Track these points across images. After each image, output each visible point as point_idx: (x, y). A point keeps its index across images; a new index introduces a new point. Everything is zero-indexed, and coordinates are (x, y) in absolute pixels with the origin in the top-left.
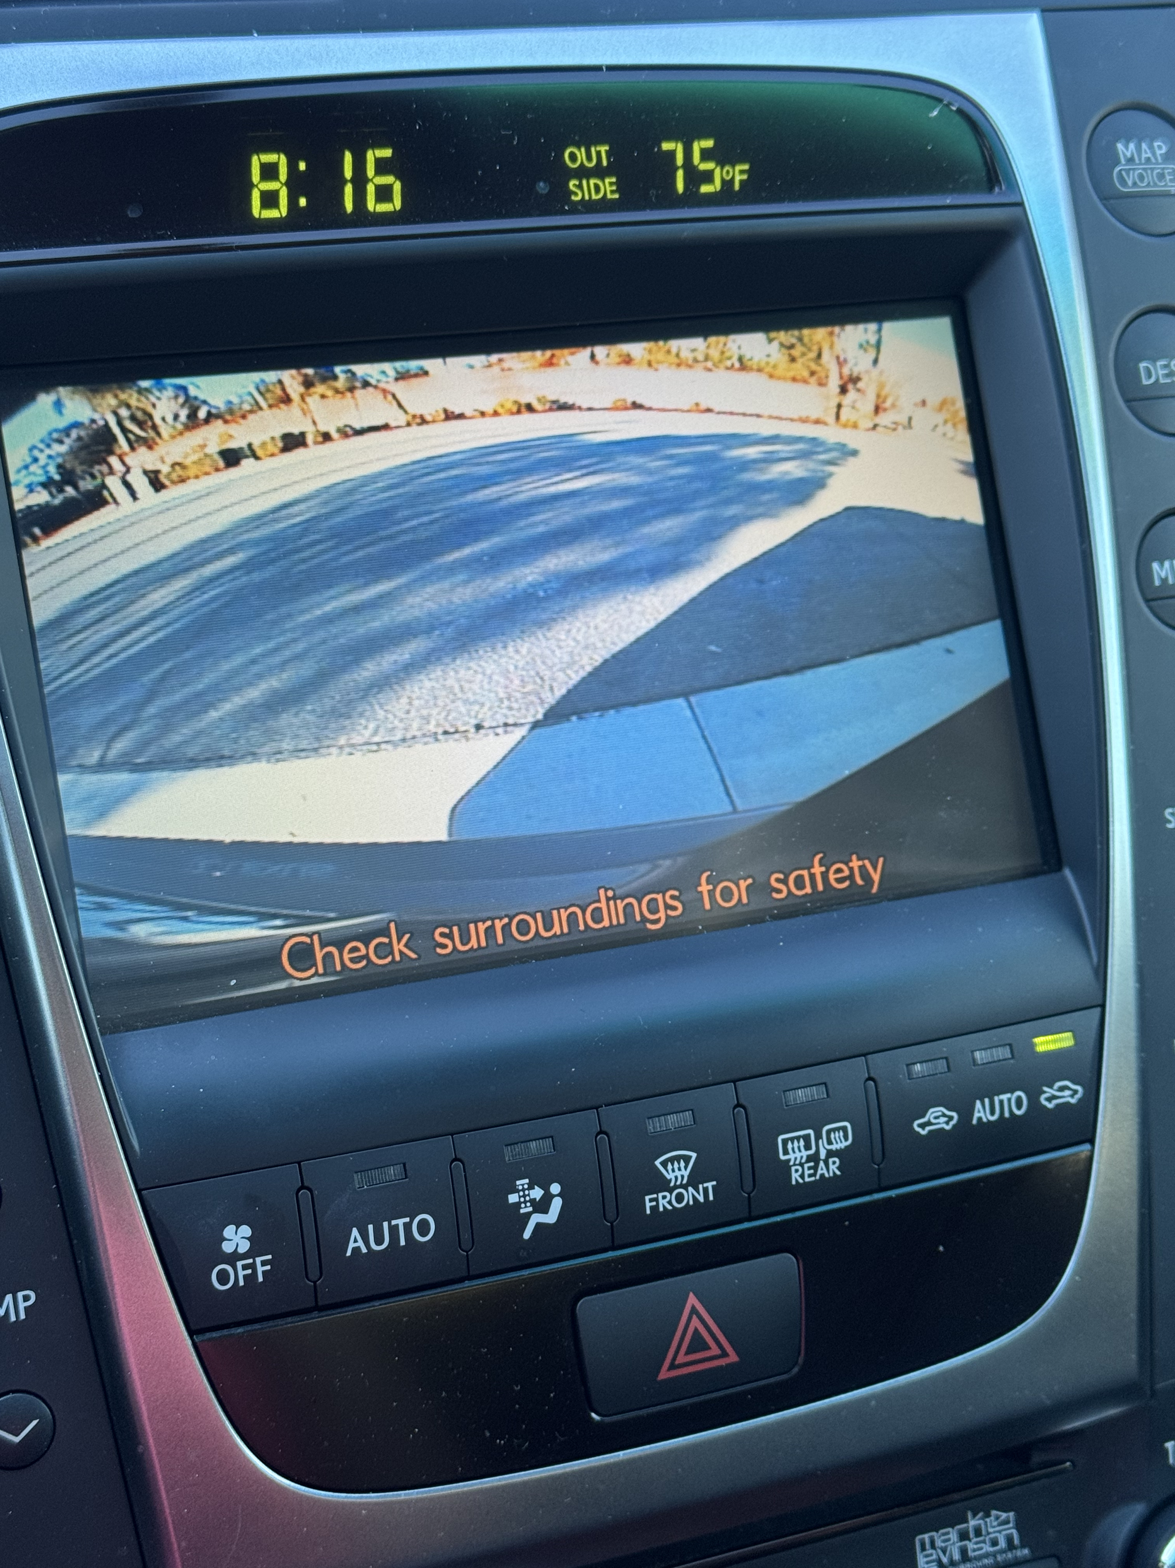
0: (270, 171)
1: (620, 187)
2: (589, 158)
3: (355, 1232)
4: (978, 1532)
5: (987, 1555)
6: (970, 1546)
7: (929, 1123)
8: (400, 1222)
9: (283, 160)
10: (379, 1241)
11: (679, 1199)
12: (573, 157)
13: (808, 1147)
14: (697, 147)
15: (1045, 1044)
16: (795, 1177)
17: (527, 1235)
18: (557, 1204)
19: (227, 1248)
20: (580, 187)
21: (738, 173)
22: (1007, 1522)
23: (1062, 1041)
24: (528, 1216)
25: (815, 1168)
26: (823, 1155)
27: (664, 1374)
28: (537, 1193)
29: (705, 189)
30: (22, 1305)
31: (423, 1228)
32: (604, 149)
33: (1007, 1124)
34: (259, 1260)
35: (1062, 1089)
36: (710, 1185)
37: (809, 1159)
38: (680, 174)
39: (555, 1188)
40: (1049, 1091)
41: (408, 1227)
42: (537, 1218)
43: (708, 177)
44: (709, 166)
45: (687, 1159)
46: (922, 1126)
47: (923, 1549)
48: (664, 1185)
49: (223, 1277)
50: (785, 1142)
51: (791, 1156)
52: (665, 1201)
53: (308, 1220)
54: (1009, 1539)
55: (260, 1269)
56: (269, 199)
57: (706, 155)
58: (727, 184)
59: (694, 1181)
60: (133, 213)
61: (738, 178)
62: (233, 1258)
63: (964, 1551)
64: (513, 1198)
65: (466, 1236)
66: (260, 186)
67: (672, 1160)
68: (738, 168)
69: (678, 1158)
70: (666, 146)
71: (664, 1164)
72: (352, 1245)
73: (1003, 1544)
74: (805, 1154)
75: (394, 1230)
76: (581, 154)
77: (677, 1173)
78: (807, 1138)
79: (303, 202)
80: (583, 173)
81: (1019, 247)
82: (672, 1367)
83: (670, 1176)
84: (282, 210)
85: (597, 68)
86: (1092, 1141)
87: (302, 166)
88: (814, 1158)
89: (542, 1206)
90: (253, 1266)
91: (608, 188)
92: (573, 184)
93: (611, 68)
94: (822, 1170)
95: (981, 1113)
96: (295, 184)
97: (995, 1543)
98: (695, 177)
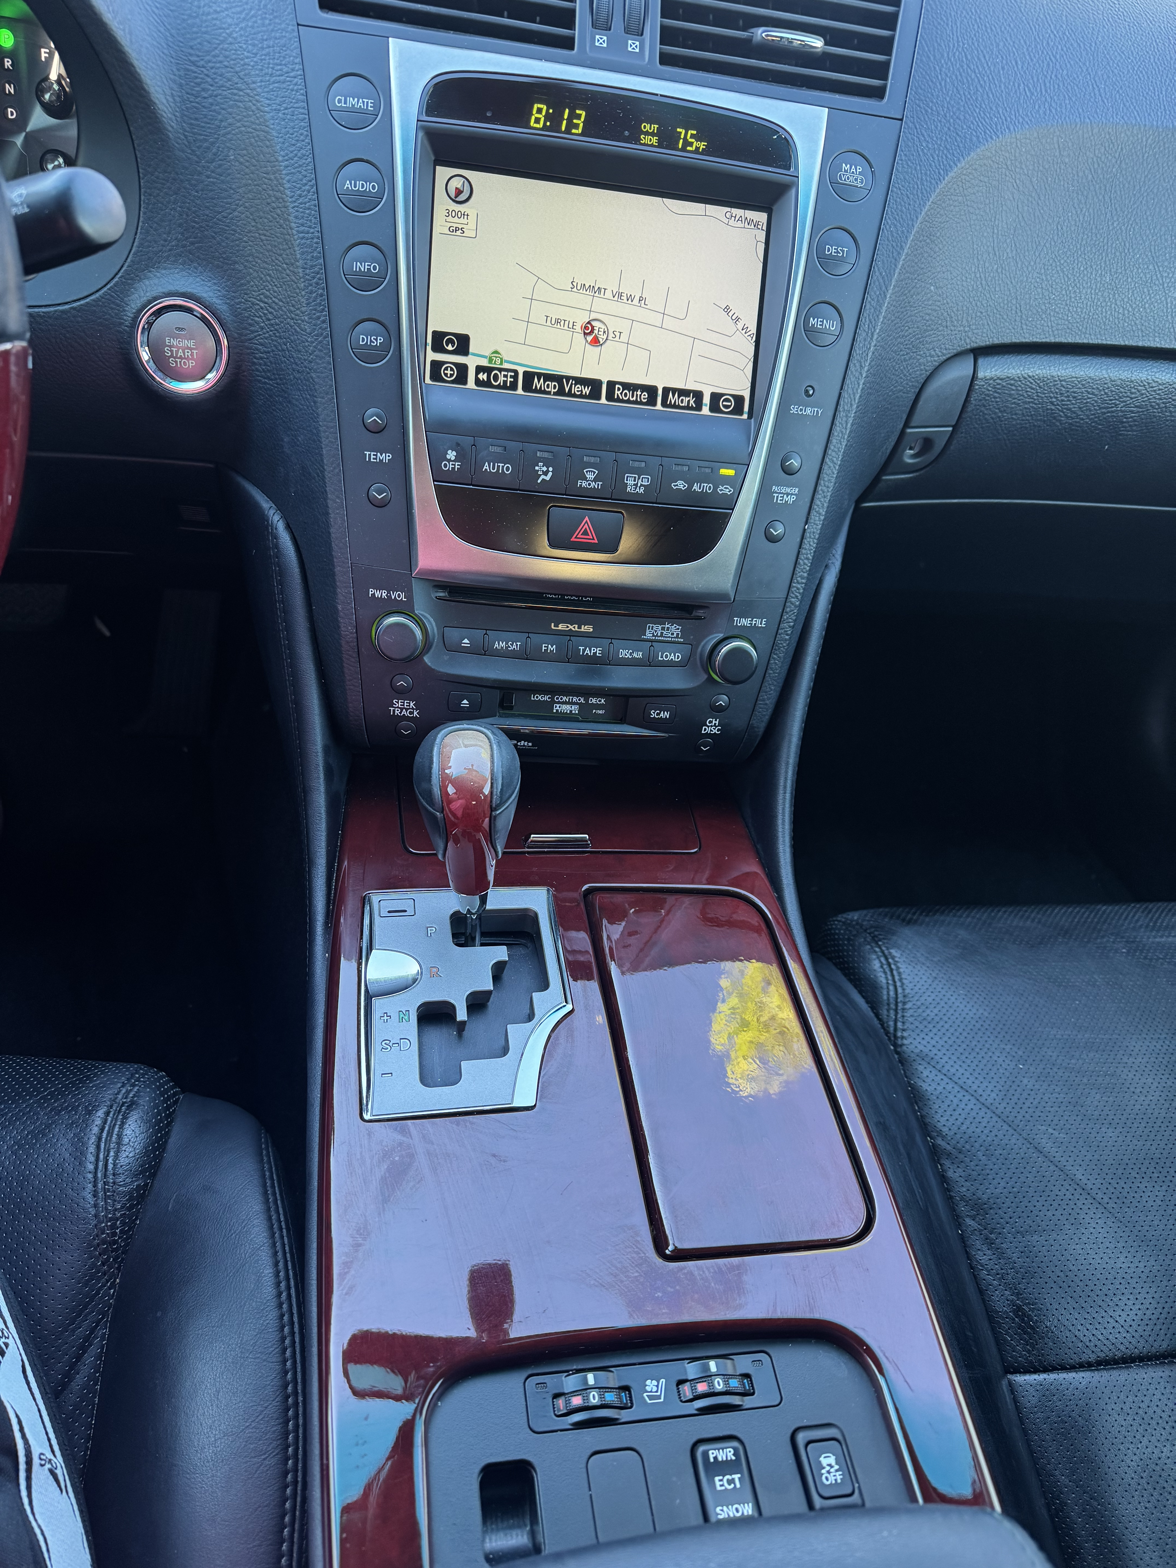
0: (539, 111)
1: (659, 141)
2: (650, 129)
3: (487, 463)
4: (668, 629)
5: (669, 637)
6: (665, 633)
7: (677, 485)
8: (501, 465)
9: (545, 108)
10: (494, 469)
11: (589, 484)
12: (645, 127)
13: (635, 481)
14: (690, 132)
15: (724, 472)
16: (628, 489)
17: (539, 481)
18: (550, 474)
19: (448, 457)
20: (645, 138)
21: (702, 145)
22: (678, 629)
23: (731, 472)
24: (541, 475)
25: (636, 488)
26: (639, 485)
27: (573, 539)
28: (545, 469)
29: (689, 148)
30: (387, 458)
31: (508, 469)
32: (656, 126)
33: (703, 494)
34: (457, 464)
35: (725, 488)
36: (600, 483)
37: (634, 485)
38: (681, 141)
39: (551, 469)
40: (721, 488)
41: (503, 467)
42: (543, 477)
43: (691, 144)
44: (693, 140)
45: (594, 473)
46: (675, 486)
47: (649, 629)
48: (585, 479)
49: (445, 466)
50: (627, 477)
51: (628, 482)
52: (584, 484)
53: (474, 455)
54: (678, 634)
55: (457, 467)
56: (537, 121)
57: (692, 136)
58: (697, 148)
59: (595, 480)
60: (489, 114)
61: (702, 147)
62: (449, 461)
63: (662, 633)
64: (537, 468)
65: (520, 476)
66: (535, 115)
67: (589, 471)
68: (703, 143)
69: (592, 471)
70: (678, 130)
71: (587, 472)
72: (485, 467)
73: (675, 635)
74: (633, 483)
75: (498, 466)
76: (648, 126)
77: (590, 476)
78: (635, 477)
79: (548, 124)
80: (647, 133)
81: (793, 191)
82: (575, 538)
83: (588, 476)
84: (541, 125)
85: (657, 95)
86: (733, 509)
87: (551, 111)
88: (636, 485)
89: (546, 473)
90: (455, 465)
91: (655, 140)
92: (642, 136)
93: (661, 96)
94: (638, 490)
95: (696, 487)
96: (547, 117)
97: (673, 634)
98: (687, 143)
